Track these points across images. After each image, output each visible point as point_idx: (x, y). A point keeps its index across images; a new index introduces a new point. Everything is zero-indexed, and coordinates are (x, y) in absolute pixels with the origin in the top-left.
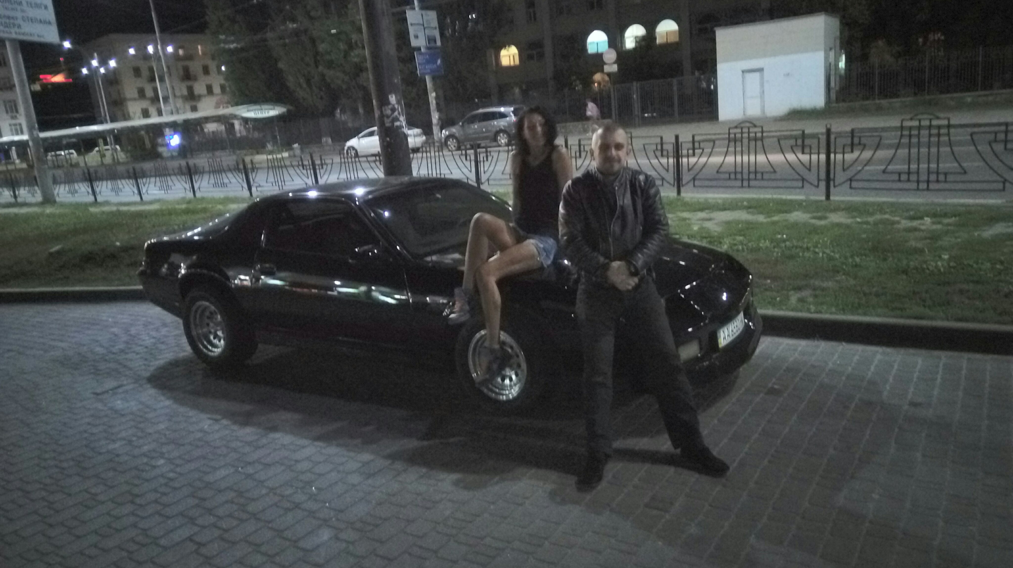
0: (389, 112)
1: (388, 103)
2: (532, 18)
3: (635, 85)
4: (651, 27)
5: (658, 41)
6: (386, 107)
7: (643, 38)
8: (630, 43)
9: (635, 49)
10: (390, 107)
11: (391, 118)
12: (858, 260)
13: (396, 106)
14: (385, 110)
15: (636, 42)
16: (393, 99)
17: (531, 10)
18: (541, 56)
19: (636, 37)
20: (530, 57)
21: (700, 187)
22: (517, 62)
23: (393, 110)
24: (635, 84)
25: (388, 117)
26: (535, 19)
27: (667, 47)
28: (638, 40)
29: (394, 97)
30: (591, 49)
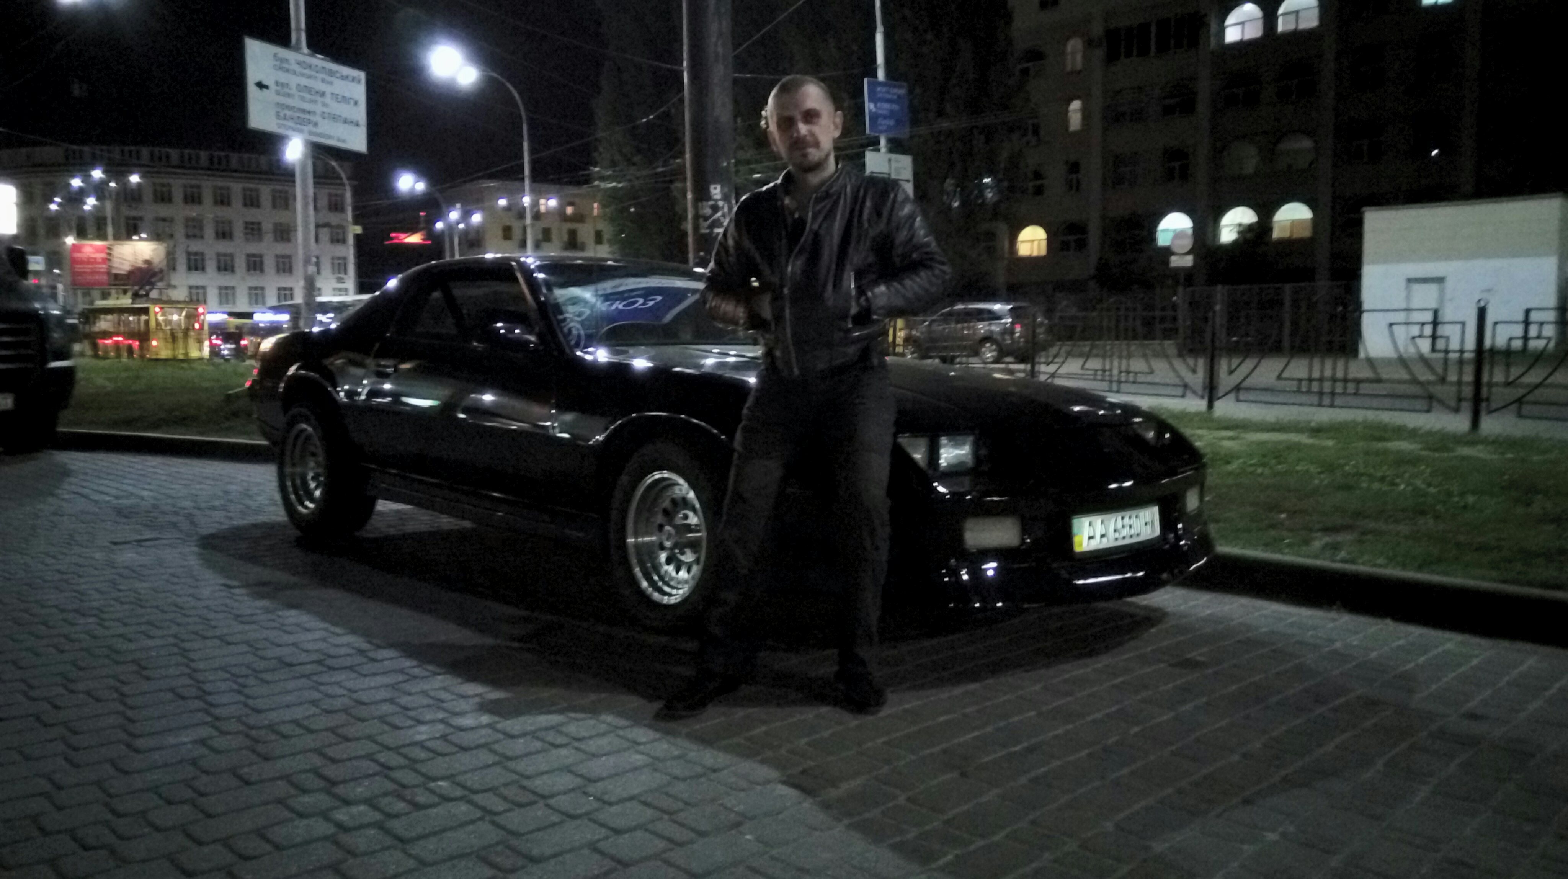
0: (708, 211)
1: (708, 197)
2: (1074, 186)
3: (1220, 292)
4: (1266, 211)
5: (1276, 234)
6: (705, 203)
7: (1250, 228)
8: (1227, 234)
9: (1235, 243)
10: (711, 203)
11: (710, 221)
12: (1471, 499)
13: (721, 203)
14: (702, 208)
15: (1239, 233)
16: (716, 191)
17: (1074, 176)
18: (1081, 245)
19: (1240, 225)
20: (1065, 246)
21: (1245, 401)
22: (1043, 252)
23: (715, 208)
24: (1219, 287)
25: (706, 219)
26: (1078, 189)
27: (1289, 245)
28: (1241, 229)
29: (719, 187)
30: (1163, 239)
